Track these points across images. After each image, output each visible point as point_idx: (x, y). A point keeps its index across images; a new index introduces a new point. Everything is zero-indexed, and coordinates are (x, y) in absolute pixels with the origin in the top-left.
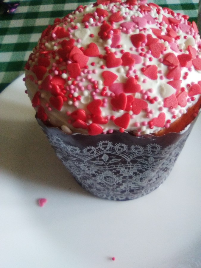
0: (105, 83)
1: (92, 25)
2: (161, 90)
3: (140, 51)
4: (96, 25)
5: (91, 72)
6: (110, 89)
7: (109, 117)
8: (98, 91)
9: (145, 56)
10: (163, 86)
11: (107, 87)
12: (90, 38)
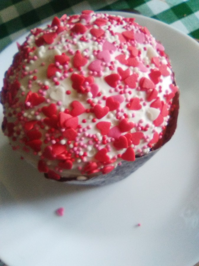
0: (103, 133)
1: (61, 79)
2: (148, 116)
3: (119, 90)
4: (65, 77)
5: (86, 129)
6: (109, 136)
7: (116, 157)
8: (99, 142)
9: (124, 92)
10: (149, 112)
11: (106, 136)
12: (68, 96)
